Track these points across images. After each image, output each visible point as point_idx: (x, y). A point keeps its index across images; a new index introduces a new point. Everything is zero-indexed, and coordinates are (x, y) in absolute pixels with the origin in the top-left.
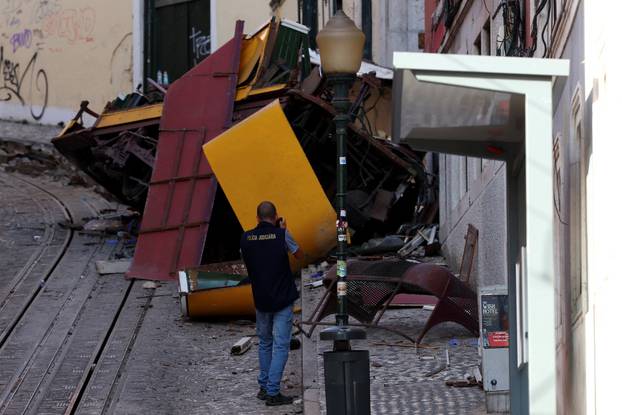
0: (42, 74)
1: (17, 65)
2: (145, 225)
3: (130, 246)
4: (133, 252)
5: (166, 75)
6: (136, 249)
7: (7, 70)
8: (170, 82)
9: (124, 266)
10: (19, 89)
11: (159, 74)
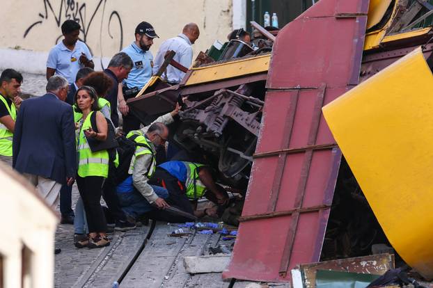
0: (115, 15)
1: (84, 5)
2: (248, 210)
3: (228, 238)
4: (233, 245)
5: (275, 17)
6: (236, 241)
7: (70, 12)
8: (281, 25)
9: (221, 262)
10: (85, 36)
11: (267, 15)
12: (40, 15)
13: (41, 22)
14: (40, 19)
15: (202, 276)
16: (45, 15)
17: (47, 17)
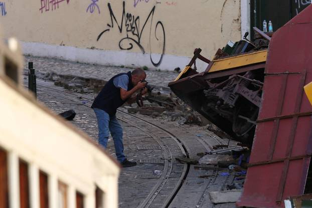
0: (159, 24)
1: (138, 18)
2: (253, 159)
3: (240, 178)
4: (243, 183)
5: (270, 23)
6: (245, 180)
7: (128, 22)
8: (274, 30)
9: (235, 195)
10: (139, 39)
11: (265, 22)
12: (108, 25)
13: (109, 30)
14: (108, 28)
15: (222, 205)
16: (111, 25)
17: (112, 27)
